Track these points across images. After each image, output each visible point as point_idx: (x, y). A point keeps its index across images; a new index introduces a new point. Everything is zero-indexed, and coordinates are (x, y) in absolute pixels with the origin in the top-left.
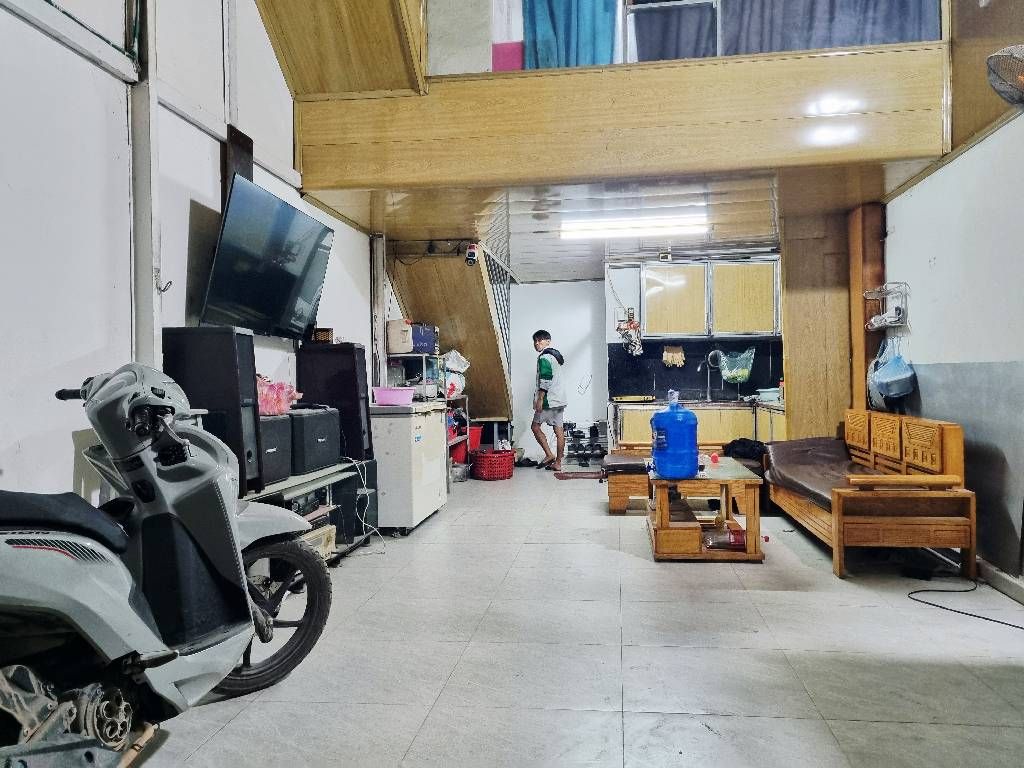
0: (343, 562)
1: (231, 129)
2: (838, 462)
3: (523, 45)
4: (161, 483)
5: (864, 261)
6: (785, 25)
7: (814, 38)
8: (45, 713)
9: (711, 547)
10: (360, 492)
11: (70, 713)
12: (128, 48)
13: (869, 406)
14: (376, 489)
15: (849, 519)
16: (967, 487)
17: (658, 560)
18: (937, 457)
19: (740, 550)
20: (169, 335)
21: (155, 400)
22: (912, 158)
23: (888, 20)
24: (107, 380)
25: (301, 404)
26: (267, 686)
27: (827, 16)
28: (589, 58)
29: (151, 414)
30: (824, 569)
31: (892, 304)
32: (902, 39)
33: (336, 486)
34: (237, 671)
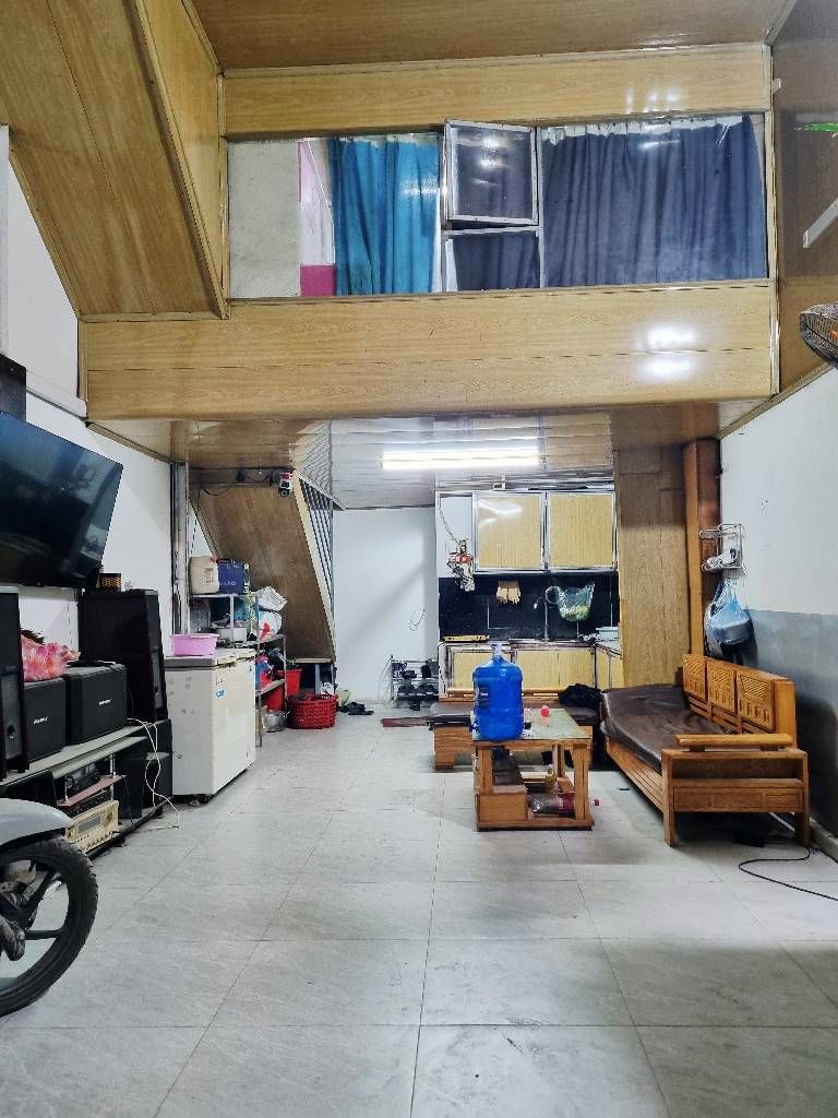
0: (128, 840)
2: (674, 711)
3: (334, 269)
5: (699, 498)
6: (609, 257)
7: (639, 272)
9: (539, 812)
10: (151, 757)
13: (707, 653)
14: (171, 752)
15: (679, 783)
16: (799, 747)
17: (481, 830)
18: (769, 713)
19: (569, 815)
22: (740, 398)
23: (715, 256)
26: (17, 1009)
27: (653, 249)
28: (406, 284)
30: (654, 834)
31: (728, 545)
32: (729, 275)
33: (119, 755)
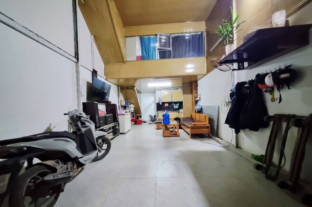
1: (94, 70)
2: (191, 121)
3: (141, 56)
4: (82, 128)
5: (194, 90)
8: (62, 167)
9: (172, 134)
10: (117, 127)
11: (66, 167)
12: (76, 58)
13: (195, 112)
14: (119, 127)
15: (192, 130)
16: (209, 124)
17: (164, 137)
18: (205, 120)
20: (83, 103)
21: (80, 115)
23: (197, 54)
24: (72, 112)
25: (107, 114)
28: (152, 58)
29: (79, 118)
30: (188, 137)
31: (198, 96)
32: (199, 56)
33: (112, 127)
34: (96, 157)
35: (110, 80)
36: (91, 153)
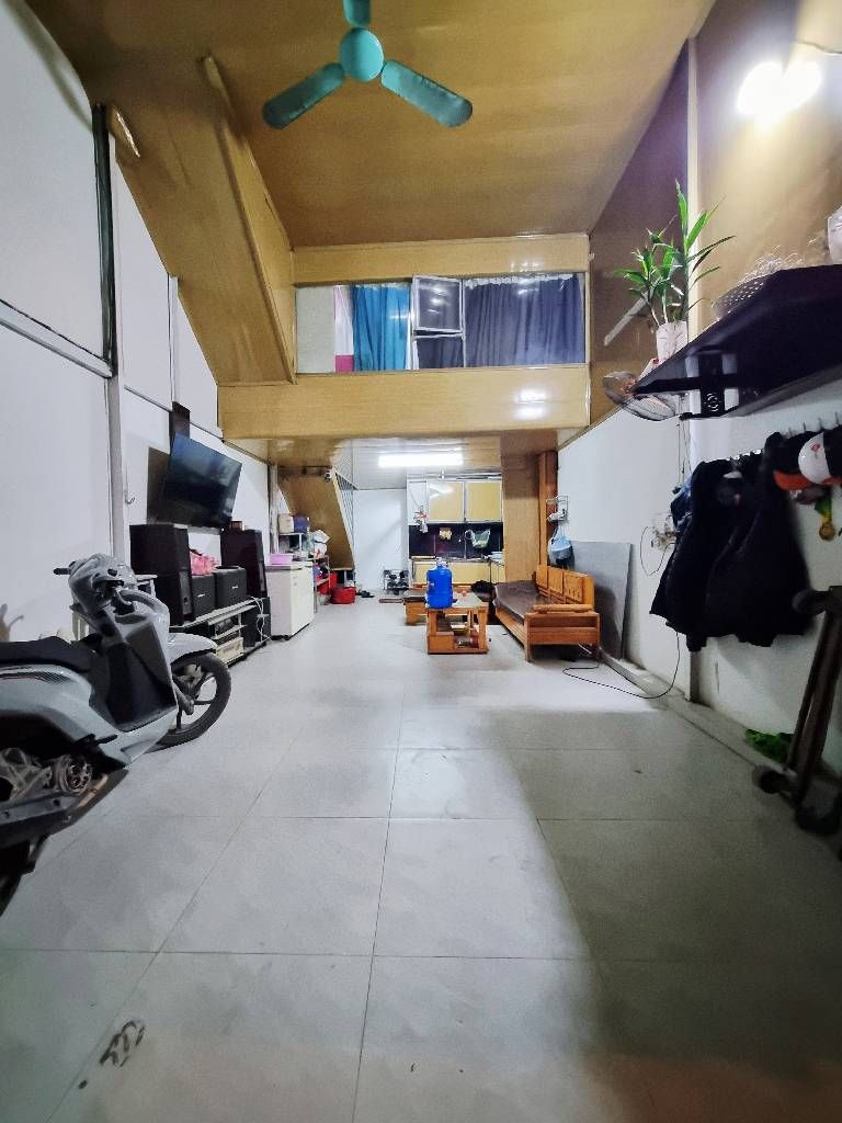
1: (176, 405)
2: (531, 594)
3: (353, 356)
4: (118, 626)
5: (546, 483)
6: (501, 350)
7: (517, 359)
8: (29, 777)
9: (460, 645)
10: (260, 616)
11: (48, 775)
12: (105, 358)
13: (549, 564)
14: (270, 614)
15: (533, 630)
16: (595, 611)
17: (430, 653)
18: (580, 594)
19: (475, 647)
21: (110, 577)
22: (569, 428)
23: (557, 352)
24: (83, 564)
25: (223, 566)
26: (194, 738)
27: (524, 347)
28: (391, 365)
29: (107, 586)
31: (561, 507)
33: (242, 614)
34: (171, 731)
35: (242, 444)
36: (150, 720)
